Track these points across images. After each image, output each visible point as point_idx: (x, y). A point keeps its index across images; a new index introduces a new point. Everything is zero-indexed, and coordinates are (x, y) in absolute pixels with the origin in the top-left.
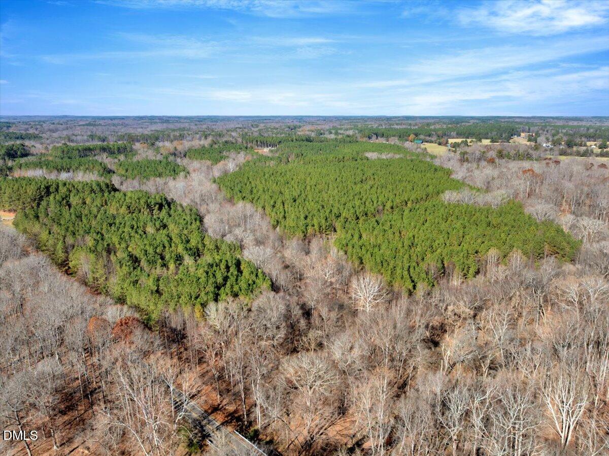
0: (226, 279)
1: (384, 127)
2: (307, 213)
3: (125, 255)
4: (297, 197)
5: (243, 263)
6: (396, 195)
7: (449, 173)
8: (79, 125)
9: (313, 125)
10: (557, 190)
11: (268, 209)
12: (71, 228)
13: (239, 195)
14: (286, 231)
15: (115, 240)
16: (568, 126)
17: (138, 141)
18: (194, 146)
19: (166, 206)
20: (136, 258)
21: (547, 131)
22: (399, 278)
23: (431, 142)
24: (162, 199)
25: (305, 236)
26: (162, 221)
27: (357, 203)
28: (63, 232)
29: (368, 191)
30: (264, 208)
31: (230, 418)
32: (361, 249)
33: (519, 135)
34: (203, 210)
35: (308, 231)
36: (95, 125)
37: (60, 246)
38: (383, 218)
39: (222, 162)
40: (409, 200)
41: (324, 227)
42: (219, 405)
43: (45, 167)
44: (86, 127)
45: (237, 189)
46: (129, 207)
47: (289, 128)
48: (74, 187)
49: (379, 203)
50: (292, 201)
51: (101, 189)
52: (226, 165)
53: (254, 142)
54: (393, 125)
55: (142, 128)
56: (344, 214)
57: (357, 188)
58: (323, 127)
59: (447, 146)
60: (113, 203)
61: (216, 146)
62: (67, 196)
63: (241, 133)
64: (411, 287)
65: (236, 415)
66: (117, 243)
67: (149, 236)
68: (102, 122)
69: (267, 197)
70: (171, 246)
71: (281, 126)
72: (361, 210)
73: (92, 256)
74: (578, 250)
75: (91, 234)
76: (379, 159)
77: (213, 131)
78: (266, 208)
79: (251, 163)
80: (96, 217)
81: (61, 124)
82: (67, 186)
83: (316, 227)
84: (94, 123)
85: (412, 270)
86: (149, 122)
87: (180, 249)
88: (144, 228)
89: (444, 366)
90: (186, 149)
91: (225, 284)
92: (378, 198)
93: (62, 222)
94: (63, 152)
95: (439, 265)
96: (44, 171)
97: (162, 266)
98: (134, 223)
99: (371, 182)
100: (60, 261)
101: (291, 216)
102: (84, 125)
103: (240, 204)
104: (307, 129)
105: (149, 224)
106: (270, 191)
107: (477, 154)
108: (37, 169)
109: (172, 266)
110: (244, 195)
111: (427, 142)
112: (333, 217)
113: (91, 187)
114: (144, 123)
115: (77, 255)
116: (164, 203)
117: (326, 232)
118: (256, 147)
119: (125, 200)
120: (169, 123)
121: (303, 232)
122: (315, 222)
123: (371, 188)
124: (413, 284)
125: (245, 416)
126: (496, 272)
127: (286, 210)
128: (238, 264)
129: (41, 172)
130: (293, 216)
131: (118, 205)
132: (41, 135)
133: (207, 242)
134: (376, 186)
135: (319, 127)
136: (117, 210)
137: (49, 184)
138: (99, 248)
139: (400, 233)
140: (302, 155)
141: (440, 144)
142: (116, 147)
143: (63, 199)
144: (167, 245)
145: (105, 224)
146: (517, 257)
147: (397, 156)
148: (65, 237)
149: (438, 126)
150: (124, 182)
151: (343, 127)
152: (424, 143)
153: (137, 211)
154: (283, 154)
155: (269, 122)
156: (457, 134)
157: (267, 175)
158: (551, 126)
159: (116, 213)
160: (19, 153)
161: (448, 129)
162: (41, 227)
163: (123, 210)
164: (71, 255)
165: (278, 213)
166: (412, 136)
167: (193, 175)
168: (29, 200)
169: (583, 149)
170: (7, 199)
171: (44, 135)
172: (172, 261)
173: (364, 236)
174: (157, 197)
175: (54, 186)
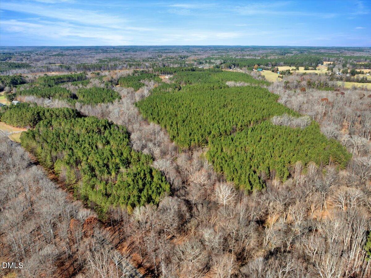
0: (144, 185)
1: (239, 58)
2: (191, 131)
3: (86, 166)
4: (185, 119)
5: (154, 171)
6: (244, 116)
7: (277, 98)
8: (53, 55)
9: (195, 55)
10: (341, 113)
11: (168, 128)
12: (54, 146)
13: (151, 116)
14: (178, 144)
15: (80, 154)
16: (353, 57)
17: (90, 70)
18: (123, 75)
19: (108, 127)
20: (93, 168)
21: (340, 61)
22: (243, 183)
23: (268, 69)
24: (105, 123)
25: (190, 147)
26: (106, 139)
27: (221, 123)
28: (50, 148)
29: (228, 114)
30: (165, 126)
31: (147, 271)
32: (222, 160)
33: (322, 64)
34: (130, 129)
35: (192, 144)
36: (62, 55)
37: (48, 158)
38: (235, 135)
39: (140, 89)
40: (252, 120)
41: (201, 141)
42: (142, 263)
43: (35, 95)
44: (57, 57)
45: (150, 112)
46: (87, 129)
47: (181, 58)
48: (54, 112)
49: (234, 123)
50: (182, 122)
51: (69, 113)
52: (143, 91)
53: (160, 71)
54: (245, 56)
55: (91, 57)
56: (213, 132)
57: (221, 112)
58: (202, 57)
59: (277, 73)
60: (78, 126)
61: (136, 75)
62: (50, 121)
63: (151, 64)
64: (250, 188)
65: (151, 269)
66: (81, 156)
67: (100, 151)
68: (66, 52)
69: (167, 118)
70: (112, 159)
71: (176, 56)
72: (223, 129)
73: (68, 167)
74: (349, 160)
75: (66, 150)
76: (235, 86)
77: (134, 61)
78: (167, 126)
79: (158, 89)
80: (68, 136)
81: (42, 55)
82: (50, 112)
83: (196, 141)
84: (62, 53)
85: (251, 176)
86: (95, 52)
87: (118, 160)
88: (96, 143)
89: (266, 240)
90: (119, 77)
91: (144, 188)
92: (233, 119)
93: (49, 141)
94: (45, 81)
95: (267, 172)
96: (35, 97)
97: (107, 174)
98: (90, 141)
99: (229, 107)
100: (49, 167)
101: (182, 134)
102: (55, 55)
103: (152, 124)
104: (192, 59)
105: (99, 142)
106: (169, 113)
107: (295, 83)
108: (31, 96)
109: (113, 174)
110: (154, 116)
111: (265, 69)
112: (206, 134)
113: (64, 112)
114: (92, 53)
115: (59, 164)
116: (107, 125)
117: (202, 144)
118: (161, 74)
119: (84, 124)
120: (108, 53)
121: (189, 145)
122: (196, 138)
123: (230, 111)
124: (251, 186)
125: (156, 270)
126: (300, 178)
127: (179, 128)
128: (151, 172)
129: (33, 97)
130: (183, 133)
131: (80, 128)
132: (30, 64)
133: (133, 154)
134: (232, 110)
135: (200, 57)
136: (80, 131)
137: (39, 111)
138: (72, 161)
139: (245, 147)
140: (189, 81)
141: (273, 71)
142: (76, 76)
143: (48, 123)
144: (110, 158)
145: (73, 142)
146: (312, 167)
147: (246, 84)
148: (51, 152)
149: (272, 57)
150: (83, 106)
151: (214, 57)
152: (263, 71)
153: (91, 132)
154: (177, 82)
155: (169, 52)
156: (284, 63)
157: (167, 101)
158: (343, 57)
159: (79, 132)
160: (19, 82)
161: (279, 59)
162: (37, 144)
163: (83, 131)
164: (55, 164)
165: (174, 130)
166: (256, 66)
167: (124, 100)
168: (28, 121)
169: (361, 76)
170: (15, 120)
171: (32, 64)
172: (113, 170)
173: (224, 150)
174: (103, 122)
175: (42, 112)
